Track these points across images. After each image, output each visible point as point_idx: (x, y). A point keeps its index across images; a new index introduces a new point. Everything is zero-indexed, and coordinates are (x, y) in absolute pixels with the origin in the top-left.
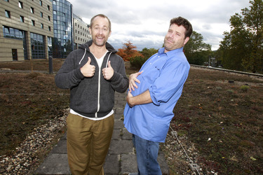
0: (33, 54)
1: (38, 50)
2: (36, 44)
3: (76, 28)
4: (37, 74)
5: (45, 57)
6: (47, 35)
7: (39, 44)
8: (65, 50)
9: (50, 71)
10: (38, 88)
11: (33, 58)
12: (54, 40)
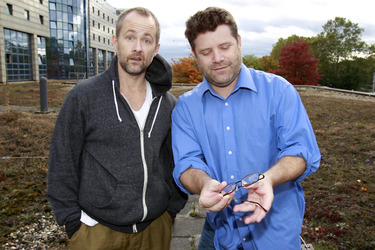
0: (9, 72)
1: (18, 64)
2: (14, 50)
3: (93, 16)
4: (17, 115)
5: (32, 78)
6: (36, 32)
7: (21, 51)
8: (72, 63)
9: (43, 107)
10: (18, 143)
11: (9, 78)
12: (51, 43)
